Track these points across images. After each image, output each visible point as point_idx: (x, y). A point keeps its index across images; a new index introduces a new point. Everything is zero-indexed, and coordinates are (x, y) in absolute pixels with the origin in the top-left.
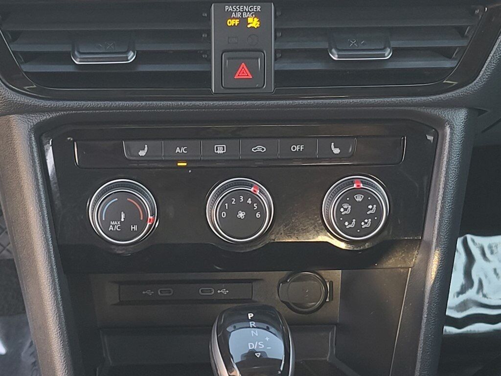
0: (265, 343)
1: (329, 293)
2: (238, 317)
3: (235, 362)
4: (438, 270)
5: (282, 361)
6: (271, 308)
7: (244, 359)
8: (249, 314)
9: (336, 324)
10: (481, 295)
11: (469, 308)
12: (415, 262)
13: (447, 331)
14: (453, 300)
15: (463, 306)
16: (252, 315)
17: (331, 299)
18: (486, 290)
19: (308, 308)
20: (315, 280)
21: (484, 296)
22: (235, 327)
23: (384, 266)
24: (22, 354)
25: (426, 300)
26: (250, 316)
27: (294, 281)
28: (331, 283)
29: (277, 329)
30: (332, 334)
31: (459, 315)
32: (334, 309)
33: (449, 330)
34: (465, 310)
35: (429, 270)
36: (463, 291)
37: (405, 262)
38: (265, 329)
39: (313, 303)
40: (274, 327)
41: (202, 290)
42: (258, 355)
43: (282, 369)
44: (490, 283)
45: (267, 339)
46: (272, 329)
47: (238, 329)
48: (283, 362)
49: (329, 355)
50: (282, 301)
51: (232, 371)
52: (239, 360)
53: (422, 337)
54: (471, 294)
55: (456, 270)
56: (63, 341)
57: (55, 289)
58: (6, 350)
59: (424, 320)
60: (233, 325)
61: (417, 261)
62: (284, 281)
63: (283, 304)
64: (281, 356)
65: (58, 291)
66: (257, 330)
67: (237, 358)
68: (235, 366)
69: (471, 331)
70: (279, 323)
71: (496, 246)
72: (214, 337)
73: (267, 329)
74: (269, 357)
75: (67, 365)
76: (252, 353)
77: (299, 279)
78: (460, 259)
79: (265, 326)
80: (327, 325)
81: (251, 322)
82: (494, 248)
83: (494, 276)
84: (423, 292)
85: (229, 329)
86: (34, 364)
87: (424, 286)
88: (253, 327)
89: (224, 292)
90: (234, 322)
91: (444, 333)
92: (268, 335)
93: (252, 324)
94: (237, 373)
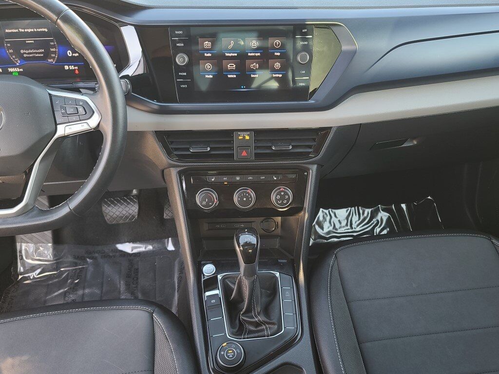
1: (277, 226)
2: (242, 231)
4: (308, 216)
7: (245, 244)
9: (279, 236)
10: (334, 229)
16: (247, 230)
17: (278, 228)
19: (270, 230)
20: (272, 221)
21: (336, 229)
27: (265, 222)
28: (277, 222)
29: (255, 235)
30: (278, 239)
32: (279, 231)
35: (306, 217)
39: (272, 229)
41: (235, 225)
42: (248, 243)
43: (256, 247)
46: (253, 235)
47: (242, 235)
48: (256, 245)
49: (277, 246)
51: (240, 248)
61: (302, 214)
62: (262, 221)
64: (256, 243)
66: (248, 235)
67: (242, 244)
68: (241, 246)
70: (255, 233)
72: (235, 238)
74: (252, 243)
77: (267, 221)
79: (251, 234)
80: (276, 236)
83: (339, 223)
85: (240, 235)
89: (243, 225)
90: (241, 233)
92: (251, 237)
93: (247, 233)
94: (242, 248)
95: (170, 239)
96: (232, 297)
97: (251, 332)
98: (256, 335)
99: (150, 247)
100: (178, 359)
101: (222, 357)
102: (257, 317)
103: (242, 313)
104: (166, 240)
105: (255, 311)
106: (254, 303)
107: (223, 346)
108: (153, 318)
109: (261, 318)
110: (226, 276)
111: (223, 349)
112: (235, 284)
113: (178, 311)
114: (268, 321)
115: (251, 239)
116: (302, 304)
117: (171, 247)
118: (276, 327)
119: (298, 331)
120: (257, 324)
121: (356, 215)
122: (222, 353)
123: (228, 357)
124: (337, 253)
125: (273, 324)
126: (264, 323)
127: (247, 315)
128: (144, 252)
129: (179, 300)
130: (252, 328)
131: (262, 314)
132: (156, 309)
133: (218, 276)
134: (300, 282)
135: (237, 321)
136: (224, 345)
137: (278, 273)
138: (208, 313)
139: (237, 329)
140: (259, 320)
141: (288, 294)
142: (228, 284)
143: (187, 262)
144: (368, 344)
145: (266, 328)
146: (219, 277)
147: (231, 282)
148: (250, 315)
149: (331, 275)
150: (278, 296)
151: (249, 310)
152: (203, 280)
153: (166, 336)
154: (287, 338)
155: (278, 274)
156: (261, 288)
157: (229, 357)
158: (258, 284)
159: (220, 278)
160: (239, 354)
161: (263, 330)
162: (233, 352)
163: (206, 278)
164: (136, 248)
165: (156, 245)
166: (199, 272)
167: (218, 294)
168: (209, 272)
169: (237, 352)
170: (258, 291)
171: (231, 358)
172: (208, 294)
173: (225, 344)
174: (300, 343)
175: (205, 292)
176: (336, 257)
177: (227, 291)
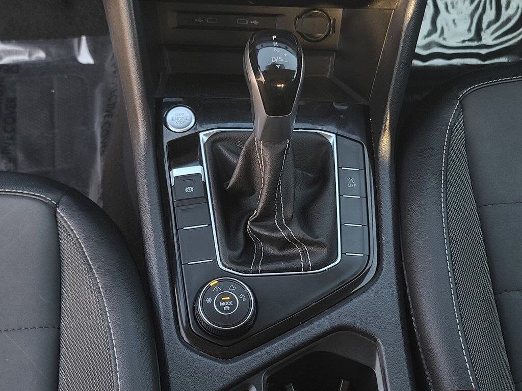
0: (284, 58)
1: (332, 28)
2: (264, 36)
3: (262, 70)
4: (414, 12)
5: (295, 71)
6: (290, 33)
7: (268, 69)
8: (273, 36)
9: (336, 51)
10: (441, 39)
11: (431, 48)
12: (397, 5)
13: (415, 64)
14: (421, 41)
15: (428, 46)
16: (276, 37)
17: (334, 32)
18: (445, 35)
19: (317, 38)
20: (322, 17)
21: (444, 39)
22: (262, 46)
23: (375, 7)
24: (106, 65)
25: (403, 34)
26: (274, 37)
27: (307, 17)
28: (334, 20)
29: (293, 49)
30: (333, 58)
31: (424, 53)
32: (335, 39)
33: (417, 63)
34: (429, 49)
35: (408, 12)
36: (429, 34)
37: (390, 5)
38: (284, 49)
39: (320, 35)
40: (291, 47)
41: (239, 21)
42: (278, 66)
43: (295, 77)
44: (449, 30)
45: (286, 55)
46: (290, 49)
47: (264, 47)
48: (296, 73)
49: (329, 73)
50: (297, 32)
51: (259, 78)
52: (265, 69)
53: (397, 61)
54: (435, 37)
55: (425, 19)
56: (136, 50)
57: (130, 11)
58: (95, 61)
59: (400, 49)
60: (261, 45)
61: (399, 4)
62: (300, 17)
63: (298, 34)
64: (295, 68)
65: (133, 12)
66: (278, 48)
67: (263, 68)
68: (261, 74)
69: (431, 65)
70: (295, 45)
71: (457, 3)
72: (247, 51)
73: (286, 48)
74: (286, 68)
75: (138, 68)
76: (274, 65)
77: (311, 16)
78: (429, 11)
79: (284, 46)
80: (329, 51)
81: (274, 42)
82: (454, 4)
83: (453, 25)
84: (402, 28)
85: (258, 47)
86: (114, 72)
87: (403, 23)
88: (276, 46)
89: (255, 22)
90: (262, 42)
91: (412, 65)
92: (286, 53)
93: (275, 44)
94: (262, 79)
95: (84, 39)
96: (232, 182)
97: (269, 259)
98: (282, 265)
99: (41, 55)
100: (112, 309)
101: (208, 309)
102: (284, 229)
103: (251, 218)
104: (76, 41)
105: (280, 216)
106: (279, 199)
107: (210, 287)
108: (56, 217)
109: (293, 231)
110: (218, 136)
111: (210, 292)
112: (239, 155)
113: (104, 196)
114: (310, 238)
115: (287, 58)
116: (383, 205)
117: (85, 57)
118: (324, 252)
119: (371, 261)
120: (284, 244)
121: (491, 8)
122: (209, 300)
123: (221, 308)
124: (465, 96)
125: (320, 245)
126: (301, 242)
127: (264, 223)
128: (26, 63)
129: (104, 172)
130: (272, 251)
131: (296, 225)
132: (64, 199)
133: (201, 135)
134: (381, 159)
135: (241, 235)
136: (212, 284)
137: (334, 136)
138: (178, 215)
139: (240, 251)
140: (289, 236)
141: (353, 182)
142: (222, 154)
143: (133, 100)
144: (515, 295)
145: (304, 253)
146: (203, 138)
147: (228, 149)
148: (269, 223)
149: (449, 147)
150: (331, 187)
151: (267, 214)
152: (165, 141)
153: (86, 257)
154: (347, 276)
155: (332, 139)
156: (296, 167)
157: (222, 310)
158: (289, 159)
159: (206, 139)
160: (245, 306)
161: (296, 257)
162: (232, 299)
163: (174, 137)
164: (9, 53)
165: (53, 50)
166: (157, 124)
167: (198, 175)
168: (180, 125)
169: (240, 300)
170: (289, 172)
171: (227, 311)
172: (177, 172)
173: (215, 282)
174: (374, 288)
175: (170, 169)
176: (462, 107)
177: (220, 169)
